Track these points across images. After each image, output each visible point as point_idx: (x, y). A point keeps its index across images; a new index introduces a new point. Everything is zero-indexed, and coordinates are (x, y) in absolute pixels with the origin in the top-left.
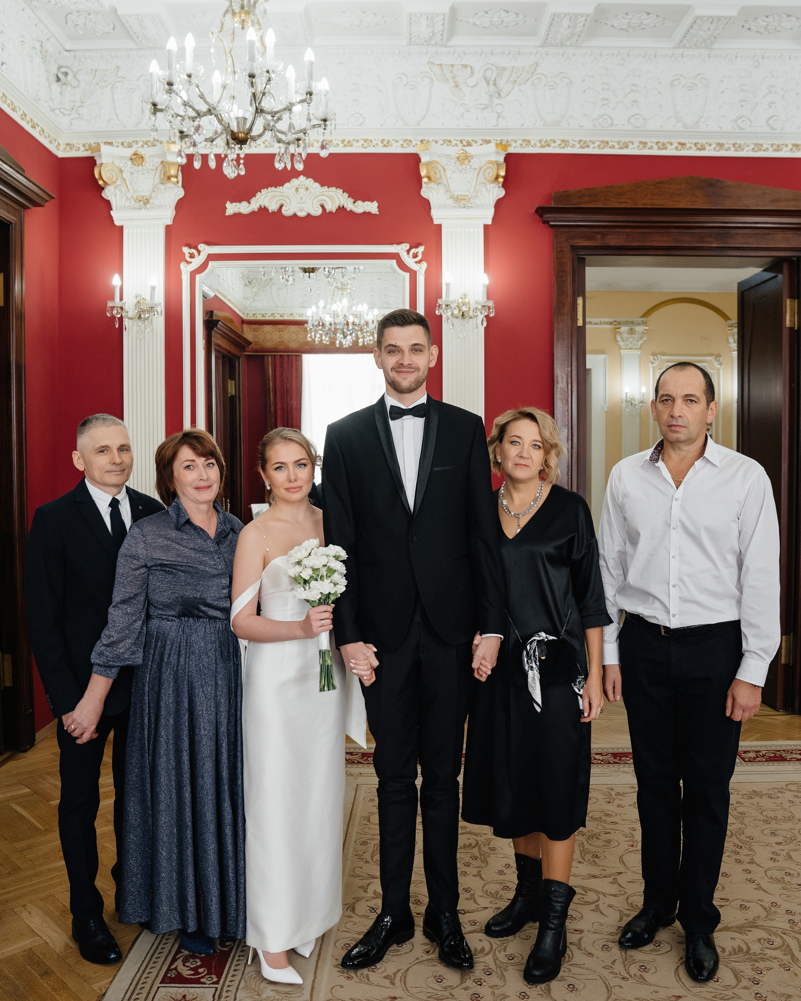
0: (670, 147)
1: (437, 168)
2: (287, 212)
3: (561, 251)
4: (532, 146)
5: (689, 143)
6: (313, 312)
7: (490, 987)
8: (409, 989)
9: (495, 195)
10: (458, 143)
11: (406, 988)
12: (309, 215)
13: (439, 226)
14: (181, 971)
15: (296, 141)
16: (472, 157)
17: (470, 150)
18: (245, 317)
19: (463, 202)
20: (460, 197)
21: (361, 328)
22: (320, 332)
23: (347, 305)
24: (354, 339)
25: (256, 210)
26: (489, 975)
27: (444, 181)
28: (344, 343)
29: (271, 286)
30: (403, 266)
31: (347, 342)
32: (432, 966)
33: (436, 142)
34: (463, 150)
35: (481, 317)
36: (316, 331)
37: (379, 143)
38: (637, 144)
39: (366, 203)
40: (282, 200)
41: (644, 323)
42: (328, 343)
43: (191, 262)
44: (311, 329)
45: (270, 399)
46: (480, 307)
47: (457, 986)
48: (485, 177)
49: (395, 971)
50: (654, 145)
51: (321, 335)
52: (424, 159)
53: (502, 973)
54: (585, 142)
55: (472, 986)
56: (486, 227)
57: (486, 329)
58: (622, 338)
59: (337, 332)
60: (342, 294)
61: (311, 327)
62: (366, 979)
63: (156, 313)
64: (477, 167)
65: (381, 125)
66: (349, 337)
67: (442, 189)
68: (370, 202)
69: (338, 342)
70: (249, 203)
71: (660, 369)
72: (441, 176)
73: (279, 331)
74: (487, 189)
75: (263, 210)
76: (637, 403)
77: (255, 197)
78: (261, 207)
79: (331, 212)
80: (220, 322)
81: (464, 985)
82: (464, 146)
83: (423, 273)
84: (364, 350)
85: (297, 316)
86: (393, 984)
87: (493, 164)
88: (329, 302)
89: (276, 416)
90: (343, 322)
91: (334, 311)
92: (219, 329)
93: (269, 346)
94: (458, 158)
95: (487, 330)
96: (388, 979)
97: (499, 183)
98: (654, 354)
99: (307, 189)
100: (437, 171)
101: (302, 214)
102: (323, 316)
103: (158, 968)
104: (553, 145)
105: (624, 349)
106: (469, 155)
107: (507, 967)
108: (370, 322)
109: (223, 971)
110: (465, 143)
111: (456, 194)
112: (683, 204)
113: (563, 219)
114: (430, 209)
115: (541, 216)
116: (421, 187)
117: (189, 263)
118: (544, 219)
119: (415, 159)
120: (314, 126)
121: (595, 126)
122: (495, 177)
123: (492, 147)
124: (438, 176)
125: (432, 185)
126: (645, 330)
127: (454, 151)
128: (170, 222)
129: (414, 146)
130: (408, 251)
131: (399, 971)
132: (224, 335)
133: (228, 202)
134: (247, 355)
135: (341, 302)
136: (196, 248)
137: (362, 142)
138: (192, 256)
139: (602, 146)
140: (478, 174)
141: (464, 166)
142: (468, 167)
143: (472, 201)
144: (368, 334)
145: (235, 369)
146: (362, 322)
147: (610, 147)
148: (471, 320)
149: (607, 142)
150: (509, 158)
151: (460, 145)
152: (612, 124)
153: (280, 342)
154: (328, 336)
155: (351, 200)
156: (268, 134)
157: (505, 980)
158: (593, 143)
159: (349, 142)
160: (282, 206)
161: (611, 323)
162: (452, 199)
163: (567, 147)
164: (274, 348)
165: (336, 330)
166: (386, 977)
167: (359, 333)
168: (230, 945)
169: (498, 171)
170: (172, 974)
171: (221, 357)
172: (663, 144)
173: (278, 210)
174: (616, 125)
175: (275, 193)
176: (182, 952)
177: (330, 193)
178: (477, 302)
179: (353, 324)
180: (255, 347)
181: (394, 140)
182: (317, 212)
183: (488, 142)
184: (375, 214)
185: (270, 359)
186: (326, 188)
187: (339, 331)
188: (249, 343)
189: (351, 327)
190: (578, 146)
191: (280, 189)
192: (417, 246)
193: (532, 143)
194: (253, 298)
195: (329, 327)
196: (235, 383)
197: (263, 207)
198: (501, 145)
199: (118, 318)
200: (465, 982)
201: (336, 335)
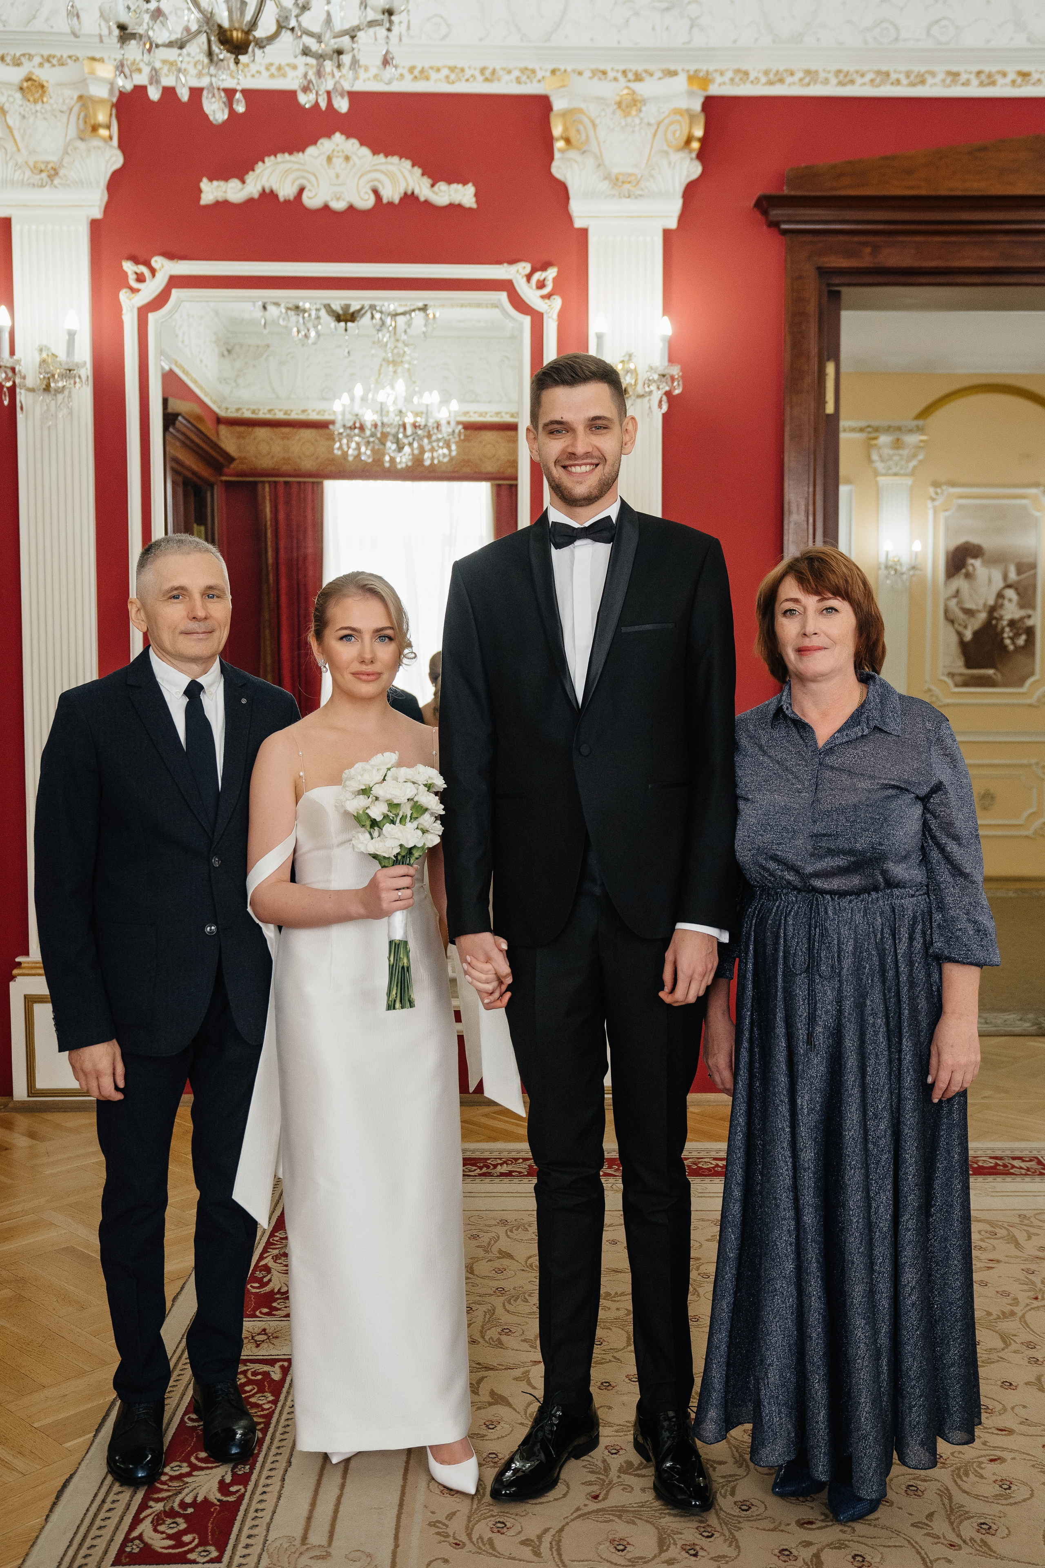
0: (1000, 80)
1: (580, 122)
2: (312, 200)
3: (800, 277)
4: (752, 82)
5: (1037, 71)
6: (344, 406)
7: (712, 1558)
8: (567, 1562)
9: (685, 173)
10: (619, 75)
11: (562, 1561)
12: (351, 208)
13: (584, 232)
14: (150, 1541)
15: (335, 55)
16: (644, 101)
17: (642, 89)
18: (222, 413)
19: (627, 187)
20: (621, 178)
21: (429, 432)
22: (357, 439)
23: (404, 394)
24: (416, 452)
25: (256, 196)
26: (708, 1537)
27: (594, 147)
28: (398, 460)
29: (267, 359)
30: (519, 304)
31: (403, 459)
32: (606, 1522)
33: (580, 74)
34: (628, 88)
35: (657, 395)
36: (350, 438)
37: (477, 73)
38: (941, 76)
39: (454, 186)
40: (303, 177)
41: (920, 430)
42: (370, 460)
43: (138, 290)
44: (341, 434)
45: (267, 559)
46: (656, 377)
47: (655, 1557)
48: (667, 140)
49: (538, 1532)
50: (972, 77)
51: (358, 444)
52: (558, 104)
53: (731, 1533)
54: (847, 74)
55: (679, 1557)
56: (667, 233)
57: (665, 416)
58: (880, 456)
59: (386, 441)
60: (395, 372)
61: (341, 430)
62: (487, 1546)
63: (77, 380)
64: (652, 121)
65: (481, 40)
66: (407, 449)
67: (590, 161)
68: (460, 186)
69: (387, 458)
70: (243, 182)
71: (946, 510)
72: (587, 138)
73: (283, 439)
74: (670, 164)
75: (268, 196)
76: (904, 569)
77: (253, 170)
78: (264, 190)
79: (390, 204)
80: (180, 418)
81: (665, 1556)
82: (629, 81)
83: (555, 316)
84: (433, 474)
85: (315, 413)
86: (537, 1554)
87: (681, 115)
88: (372, 386)
89: (278, 590)
90: (396, 423)
91: (382, 404)
92: (178, 431)
93: (265, 465)
94: (619, 104)
95: (666, 418)
96: (528, 1545)
97: (691, 151)
98: (936, 484)
99: (347, 158)
100: (581, 128)
101: (339, 205)
102: (360, 412)
103: (108, 1538)
104: (789, 80)
105: (885, 475)
106: (639, 98)
107: (740, 1522)
108: (443, 423)
109: (229, 1539)
110: (631, 76)
111: (615, 171)
112: (1021, 188)
113: (806, 218)
114: (567, 198)
115: (765, 213)
116: (552, 158)
117: (134, 291)
118: (771, 218)
119: (542, 104)
120: (372, 24)
121: (866, 42)
122: (684, 138)
123: (680, 83)
124: (584, 137)
125: (573, 154)
126: (922, 441)
127: (612, 90)
128: (98, 214)
129: (539, 81)
130: (529, 277)
131: (547, 1530)
132: (188, 442)
133: (205, 180)
134: (226, 482)
135: (393, 387)
136: (148, 264)
137: (445, 72)
138: (140, 278)
139: (878, 81)
140: (655, 135)
141: (629, 120)
142: (637, 121)
143: (643, 184)
144: (441, 444)
145: (206, 507)
146: (431, 422)
147: (892, 84)
148: (639, 401)
149: (887, 74)
150: (711, 105)
151: (622, 80)
152: (897, 39)
153: (284, 458)
154: (370, 447)
155: (426, 181)
156: (286, 36)
157: (738, 1547)
158: (863, 76)
159: (422, 71)
160: (301, 190)
161: (861, 430)
162: (607, 182)
163: (815, 82)
164: (274, 469)
165: (385, 435)
166: (525, 1543)
167: (426, 441)
168: (237, 1491)
169: (690, 127)
170: (134, 1548)
171: (181, 484)
172: (990, 75)
173: (295, 198)
174: (906, 40)
175: (289, 165)
176: (151, 1507)
177: (391, 168)
178: (651, 368)
179: (415, 426)
180: (240, 467)
181: (503, 69)
182: (366, 202)
183: (674, 73)
184: (470, 209)
185: (267, 489)
186: (381, 158)
187: (390, 438)
188: (230, 459)
189: (409, 431)
190: (834, 81)
191: (299, 157)
192: (544, 267)
193: (752, 76)
194: (235, 381)
195: (373, 430)
196: (206, 530)
197: (267, 191)
198: (698, 79)
199: (8, 388)
200: (667, 1550)
201: (384, 445)
